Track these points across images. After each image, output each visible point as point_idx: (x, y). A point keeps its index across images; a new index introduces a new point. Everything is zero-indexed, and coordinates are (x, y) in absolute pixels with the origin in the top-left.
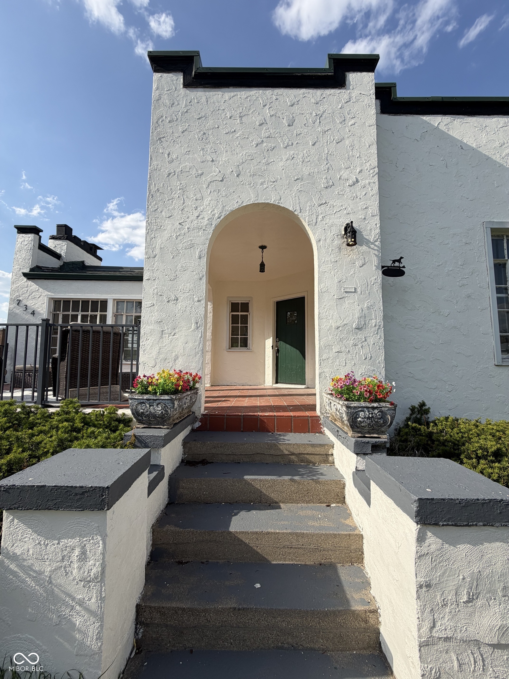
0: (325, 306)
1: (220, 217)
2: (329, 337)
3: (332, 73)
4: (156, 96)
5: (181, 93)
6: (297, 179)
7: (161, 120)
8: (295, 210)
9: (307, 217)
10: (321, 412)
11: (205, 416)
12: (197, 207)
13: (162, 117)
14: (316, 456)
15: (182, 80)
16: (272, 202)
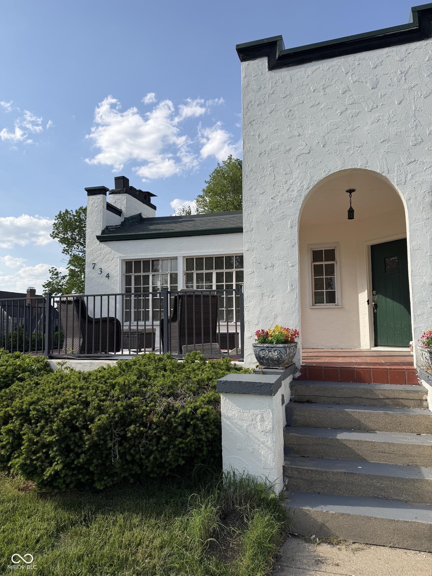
0: (417, 263)
1: (309, 188)
2: (423, 293)
3: (417, 27)
4: (245, 84)
5: (267, 76)
6: (384, 141)
7: (250, 106)
8: (383, 172)
9: (396, 178)
10: (417, 365)
11: (304, 367)
12: (287, 181)
13: (251, 102)
14: (410, 401)
15: (267, 64)
16: (359, 167)
